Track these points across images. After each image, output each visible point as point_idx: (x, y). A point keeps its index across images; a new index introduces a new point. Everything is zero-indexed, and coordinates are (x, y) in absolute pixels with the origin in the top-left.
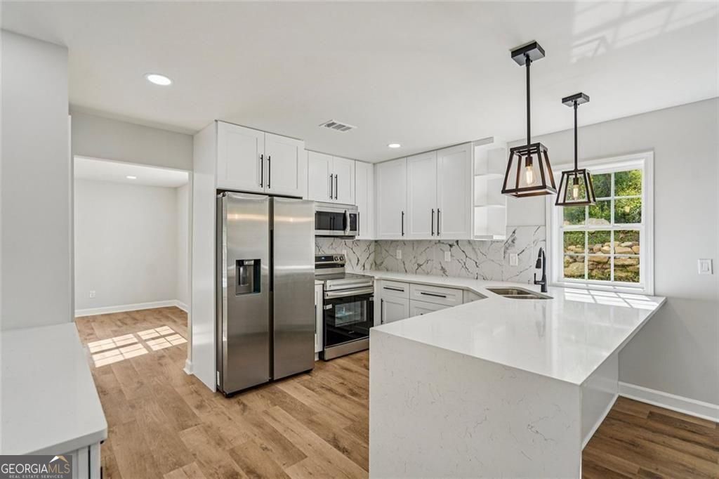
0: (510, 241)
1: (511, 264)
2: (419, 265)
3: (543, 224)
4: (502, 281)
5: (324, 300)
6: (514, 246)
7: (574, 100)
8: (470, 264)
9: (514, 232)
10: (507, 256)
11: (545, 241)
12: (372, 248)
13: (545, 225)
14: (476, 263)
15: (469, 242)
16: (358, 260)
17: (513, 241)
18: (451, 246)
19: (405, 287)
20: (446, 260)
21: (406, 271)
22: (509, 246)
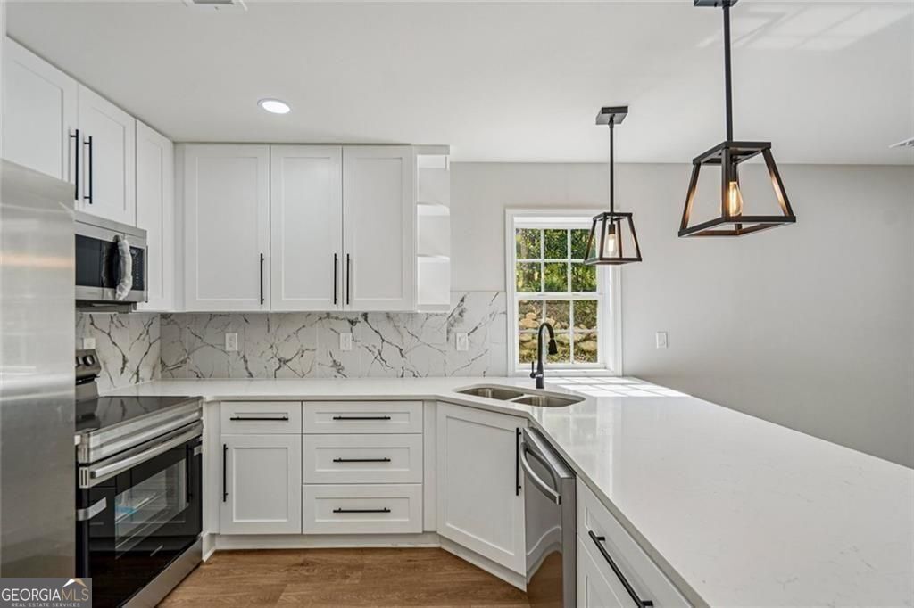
0: (456, 314)
1: (459, 348)
2: (283, 362)
3: (503, 289)
4: (445, 375)
5: (79, 492)
6: (462, 321)
7: (613, 114)
8: (390, 353)
9: (462, 301)
10: (452, 336)
11: (506, 313)
12: (155, 330)
13: (506, 291)
14: (401, 350)
15: (388, 316)
16: (125, 361)
17: (461, 314)
18: (352, 323)
19: (292, 410)
20: (342, 348)
21: (251, 375)
22: (455, 321)
